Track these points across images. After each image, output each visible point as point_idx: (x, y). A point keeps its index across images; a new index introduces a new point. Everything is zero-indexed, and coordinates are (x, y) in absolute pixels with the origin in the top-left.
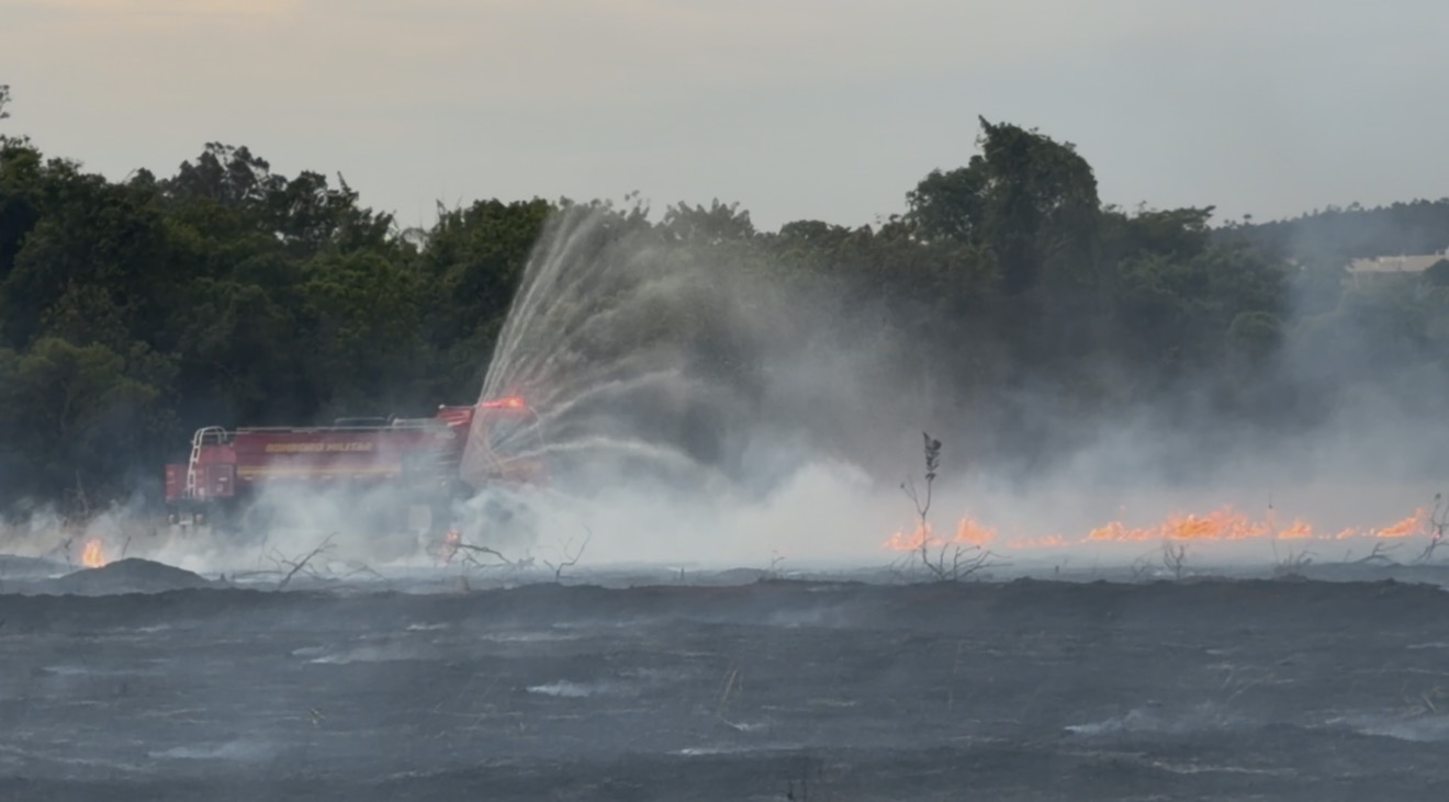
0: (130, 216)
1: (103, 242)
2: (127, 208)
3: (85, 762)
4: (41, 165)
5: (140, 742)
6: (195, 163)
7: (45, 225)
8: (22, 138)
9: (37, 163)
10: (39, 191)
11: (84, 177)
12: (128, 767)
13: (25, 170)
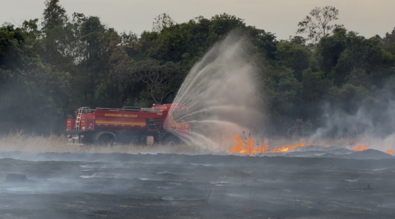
0: (372, 49)
1: (364, 56)
2: (371, 46)
3: (357, 208)
4: (346, 33)
5: (374, 203)
6: (390, 33)
7: (346, 51)
8: (341, 25)
9: (345, 33)
10: (345, 41)
11: (358, 37)
12: (370, 210)
13: (341, 35)
